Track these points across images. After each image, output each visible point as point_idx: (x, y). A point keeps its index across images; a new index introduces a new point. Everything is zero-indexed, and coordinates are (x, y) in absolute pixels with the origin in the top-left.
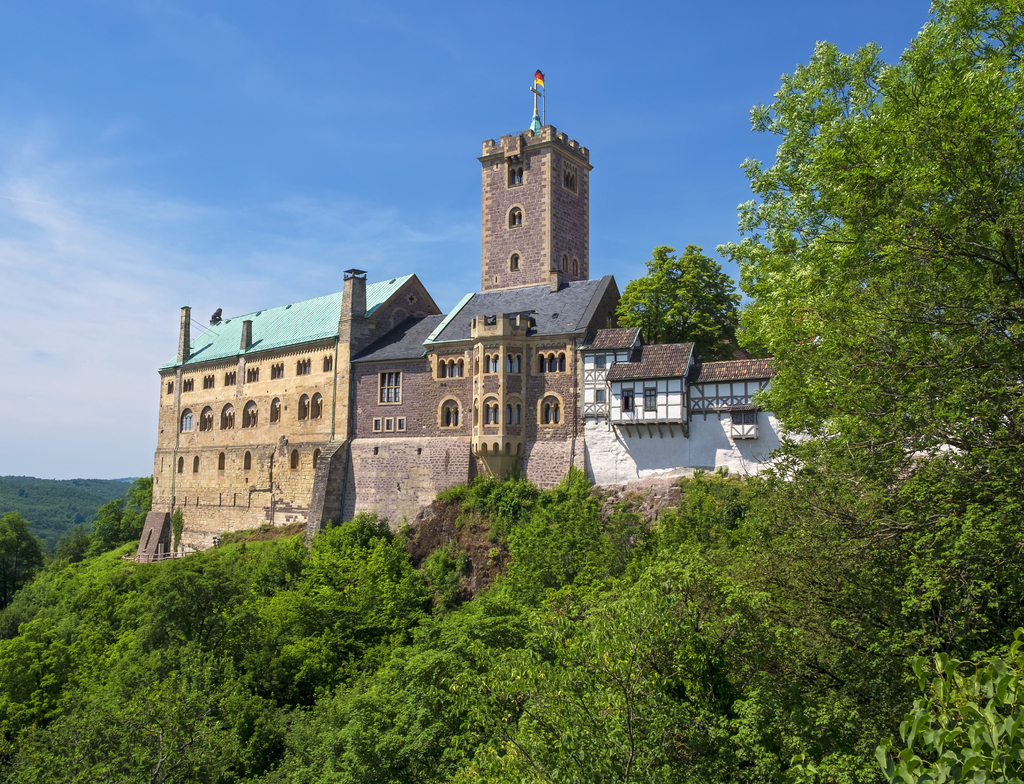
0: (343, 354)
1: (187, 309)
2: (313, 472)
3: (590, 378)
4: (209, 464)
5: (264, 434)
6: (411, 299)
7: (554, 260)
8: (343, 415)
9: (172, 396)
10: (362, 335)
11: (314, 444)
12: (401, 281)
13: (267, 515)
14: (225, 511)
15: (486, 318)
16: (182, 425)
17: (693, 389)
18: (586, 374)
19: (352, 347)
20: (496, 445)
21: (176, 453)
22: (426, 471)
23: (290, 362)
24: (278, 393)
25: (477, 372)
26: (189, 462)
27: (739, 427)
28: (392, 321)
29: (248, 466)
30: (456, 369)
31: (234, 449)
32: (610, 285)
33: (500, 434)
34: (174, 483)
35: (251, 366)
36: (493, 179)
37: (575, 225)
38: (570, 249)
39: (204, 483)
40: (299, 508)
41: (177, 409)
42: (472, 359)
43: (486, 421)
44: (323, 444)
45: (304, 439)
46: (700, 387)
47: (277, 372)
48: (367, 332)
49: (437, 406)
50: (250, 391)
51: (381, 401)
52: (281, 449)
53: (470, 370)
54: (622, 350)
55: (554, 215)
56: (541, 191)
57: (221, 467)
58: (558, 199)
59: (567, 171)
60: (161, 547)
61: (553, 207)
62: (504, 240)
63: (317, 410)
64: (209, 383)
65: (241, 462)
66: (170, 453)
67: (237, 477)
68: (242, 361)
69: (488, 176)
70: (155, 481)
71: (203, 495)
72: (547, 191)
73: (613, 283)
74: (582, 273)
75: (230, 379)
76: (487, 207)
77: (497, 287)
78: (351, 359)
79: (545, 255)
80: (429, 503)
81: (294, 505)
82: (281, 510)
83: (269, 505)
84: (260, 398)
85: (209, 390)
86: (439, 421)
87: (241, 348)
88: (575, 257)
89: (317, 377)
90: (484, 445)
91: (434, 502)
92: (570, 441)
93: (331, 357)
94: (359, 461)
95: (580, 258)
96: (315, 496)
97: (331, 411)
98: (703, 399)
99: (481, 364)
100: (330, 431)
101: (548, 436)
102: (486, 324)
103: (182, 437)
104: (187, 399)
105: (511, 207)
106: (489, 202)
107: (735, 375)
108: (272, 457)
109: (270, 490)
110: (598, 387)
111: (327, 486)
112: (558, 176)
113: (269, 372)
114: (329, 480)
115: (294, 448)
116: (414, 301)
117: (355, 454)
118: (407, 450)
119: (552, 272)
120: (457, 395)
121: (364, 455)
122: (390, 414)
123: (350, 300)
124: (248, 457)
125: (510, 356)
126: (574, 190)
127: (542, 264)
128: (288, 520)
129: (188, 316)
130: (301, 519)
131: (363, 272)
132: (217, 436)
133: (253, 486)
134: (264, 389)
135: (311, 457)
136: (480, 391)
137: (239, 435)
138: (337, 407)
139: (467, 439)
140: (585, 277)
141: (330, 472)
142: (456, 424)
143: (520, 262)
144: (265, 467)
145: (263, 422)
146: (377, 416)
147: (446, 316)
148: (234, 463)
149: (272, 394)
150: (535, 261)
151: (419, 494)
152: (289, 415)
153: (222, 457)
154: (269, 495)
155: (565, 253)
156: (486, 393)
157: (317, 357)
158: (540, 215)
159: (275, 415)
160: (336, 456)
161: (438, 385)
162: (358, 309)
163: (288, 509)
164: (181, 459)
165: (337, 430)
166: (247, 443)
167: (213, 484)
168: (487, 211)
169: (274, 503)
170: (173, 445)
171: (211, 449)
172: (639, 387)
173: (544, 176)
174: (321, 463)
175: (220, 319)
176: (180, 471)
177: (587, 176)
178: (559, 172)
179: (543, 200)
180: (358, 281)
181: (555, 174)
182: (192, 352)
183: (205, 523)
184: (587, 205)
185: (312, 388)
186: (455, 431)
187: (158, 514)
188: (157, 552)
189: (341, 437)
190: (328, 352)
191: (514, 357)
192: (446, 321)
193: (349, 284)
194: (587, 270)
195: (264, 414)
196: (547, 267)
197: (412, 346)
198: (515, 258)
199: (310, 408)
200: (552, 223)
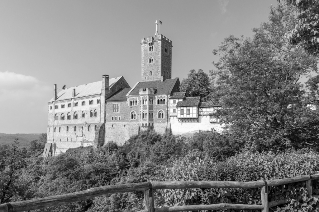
0: (103, 99)
1: (56, 85)
2: (95, 132)
3: (172, 106)
4: (64, 129)
5: (80, 121)
6: (122, 83)
7: (162, 73)
8: (103, 116)
9: (52, 110)
10: (108, 93)
11: (95, 124)
12: (119, 78)
13: (81, 144)
14: (69, 143)
15: (143, 89)
16: (55, 118)
17: (200, 109)
18: (171, 105)
19: (105, 97)
20: (146, 124)
21: (53, 126)
22: (127, 131)
23: (87, 101)
24: (84, 110)
25: (141, 104)
26: (58, 129)
27: (212, 119)
28: (116, 89)
29: (75, 130)
30: (135, 103)
31: (72, 125)
32: (177, 80)
33: (147, 121)
34: (53, 135)
35: (76, 102)
36: (145, 49)
37: (168, 63)
38: (166, 70)
39: (62, 135)
40: (91, 141)
41: (53, 114)
42: (139, 101)
43: (143, 117)
44: (98, 124)
45: (92, 122)
46: (202, 108)
47: (83, 103)
48: (109, 92)
49: (129, 113)
50: (75, 109)
51: (114, 112)
52: (85, 125)
53: (139, 104)
54: (180, 98)
55: (162, 60)
56: (158, 53)
57: (67, 130)
58: (163, 55)
59: (166, 47)
60: (50, 153)
61: (162, 58)
62: (148, 67)
63: (96, 114)
64: (63, 106)
65: (73, 129)
66: (52, 126)
67: (72, 133)
68: (73, 100)
69: (143, 48)
70: (47, 134)
71: (62, 138)
72: (160, 53)
73: (178, 80)
74: (170, 76)
75: (69, 105)
76: (143, 57)
77: (146, 80)
78: (105, 100)
79: (159, 71)
80: (128, 140)
81: (89, 141)
82: (85, 142)
83: (82, 141)
84: (79, 111)
85: (63, 108)
86: (130, 117)
87: (72, 97)
88: (168, 72)
89: (95, 105)
90: (143, 124)
91: (129, 140)
92: (166, 123)
93: (99, 100)
94: (108, 128)
95: (169, 72)
96: (95, 138)
97: (99, 115)
98: (202, 111)
99: (142, 102)
100: (99, 120)
101: (160, 122)
102: (143, 91)
103: (55, 122)
104: (56, 111)
105: (150, 58)
106: (144, 56)
107: (211, 105)
108: (82, 127)
109: (82, 136)
110: (174, 108)
111: (99, 136)
112: (163, 49)
113: (81, 103)
114: (100, 134)
115: (89, 125)
116: (123, 84)
117: (106, 126)
118: (121, 125)
119: (161, 76)
120: (135, 110)
121: (109, 127)
122: (116, 115)
123: (104, 84)
124: (75, 127)
125: (150, 100)
126: (167, 53)
127: (159, 74)
128: (88, 145)
129: (56, 87)
130: (91, 145)
131: (108, 76)
132: (66, 122)
133: (77, 136)
134: (80, 108)
135: (94, 127)
136: (142, 109)
137: (72, 121)
138: (101, 113)
139: (138, 123)
140: (170, 78)
141: (100, 132)
142: (135, 118)
143: (152, 73)
144: (81, 130)
145: (80, 118)
146: (112, 116)
147: (132, 88)
148: (71, 129)
149: (82, 110)
150: (156, 73)
151: (125, 137)
152: (87, 116)
153: (68, 127)
154: (82, 138)
155: (165, 71)
156: (143, 110)
157: (95, 100)
158: (158, 60)
159: (83, 116)
160: (101, 127)
161: (130, 108)
162: (107, 86)
163: (88, 142)
164: (55, 128)
165: (101, 120)
166: (75, 124)
167: (65, 135)
168: (143, 58)
169: (83, 140)
170: (53, 124)
171: (64, 125)
172: (185, 109)
173: (159, 49)
174: (97, 129)
175: (65, 88)
176: (55, 131)
177: (171, 49)
178: (163, 48)
179: (159, 56)
180: (107, 78)
181: (162, 48)
182: (57, 97)
183: (63, 146)
184: (171, 57)
185: (94, 108)
186: (135, 120)
187: (48, 143)
188: (49, 154)
189: (103, 122)
190: (98, 98)
191: (151, 100)
192: (132, 90)
193: (104, 79)
194: (171, 75)
195: (80, 116)
196: (160, 75)
197: (122, 97)
198: (151, 72)
199: (93, 114)
200: (161, 62)
